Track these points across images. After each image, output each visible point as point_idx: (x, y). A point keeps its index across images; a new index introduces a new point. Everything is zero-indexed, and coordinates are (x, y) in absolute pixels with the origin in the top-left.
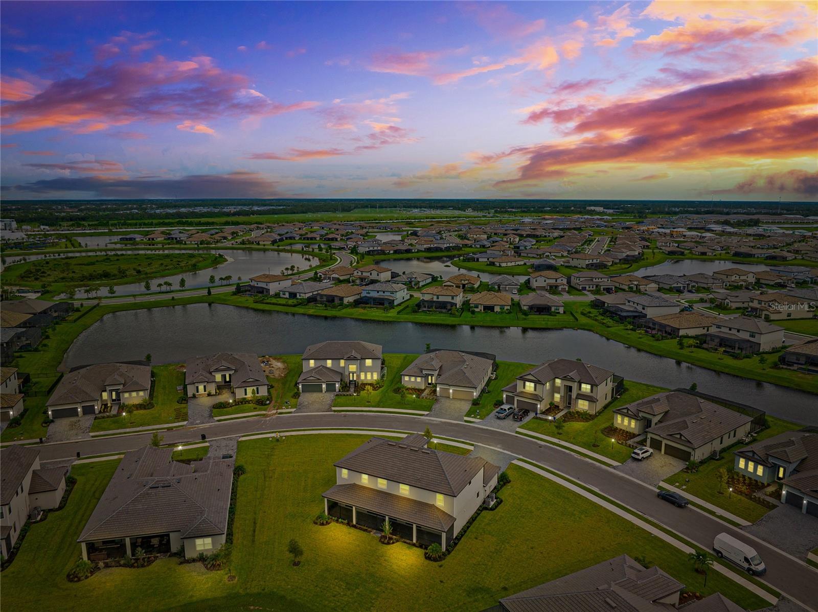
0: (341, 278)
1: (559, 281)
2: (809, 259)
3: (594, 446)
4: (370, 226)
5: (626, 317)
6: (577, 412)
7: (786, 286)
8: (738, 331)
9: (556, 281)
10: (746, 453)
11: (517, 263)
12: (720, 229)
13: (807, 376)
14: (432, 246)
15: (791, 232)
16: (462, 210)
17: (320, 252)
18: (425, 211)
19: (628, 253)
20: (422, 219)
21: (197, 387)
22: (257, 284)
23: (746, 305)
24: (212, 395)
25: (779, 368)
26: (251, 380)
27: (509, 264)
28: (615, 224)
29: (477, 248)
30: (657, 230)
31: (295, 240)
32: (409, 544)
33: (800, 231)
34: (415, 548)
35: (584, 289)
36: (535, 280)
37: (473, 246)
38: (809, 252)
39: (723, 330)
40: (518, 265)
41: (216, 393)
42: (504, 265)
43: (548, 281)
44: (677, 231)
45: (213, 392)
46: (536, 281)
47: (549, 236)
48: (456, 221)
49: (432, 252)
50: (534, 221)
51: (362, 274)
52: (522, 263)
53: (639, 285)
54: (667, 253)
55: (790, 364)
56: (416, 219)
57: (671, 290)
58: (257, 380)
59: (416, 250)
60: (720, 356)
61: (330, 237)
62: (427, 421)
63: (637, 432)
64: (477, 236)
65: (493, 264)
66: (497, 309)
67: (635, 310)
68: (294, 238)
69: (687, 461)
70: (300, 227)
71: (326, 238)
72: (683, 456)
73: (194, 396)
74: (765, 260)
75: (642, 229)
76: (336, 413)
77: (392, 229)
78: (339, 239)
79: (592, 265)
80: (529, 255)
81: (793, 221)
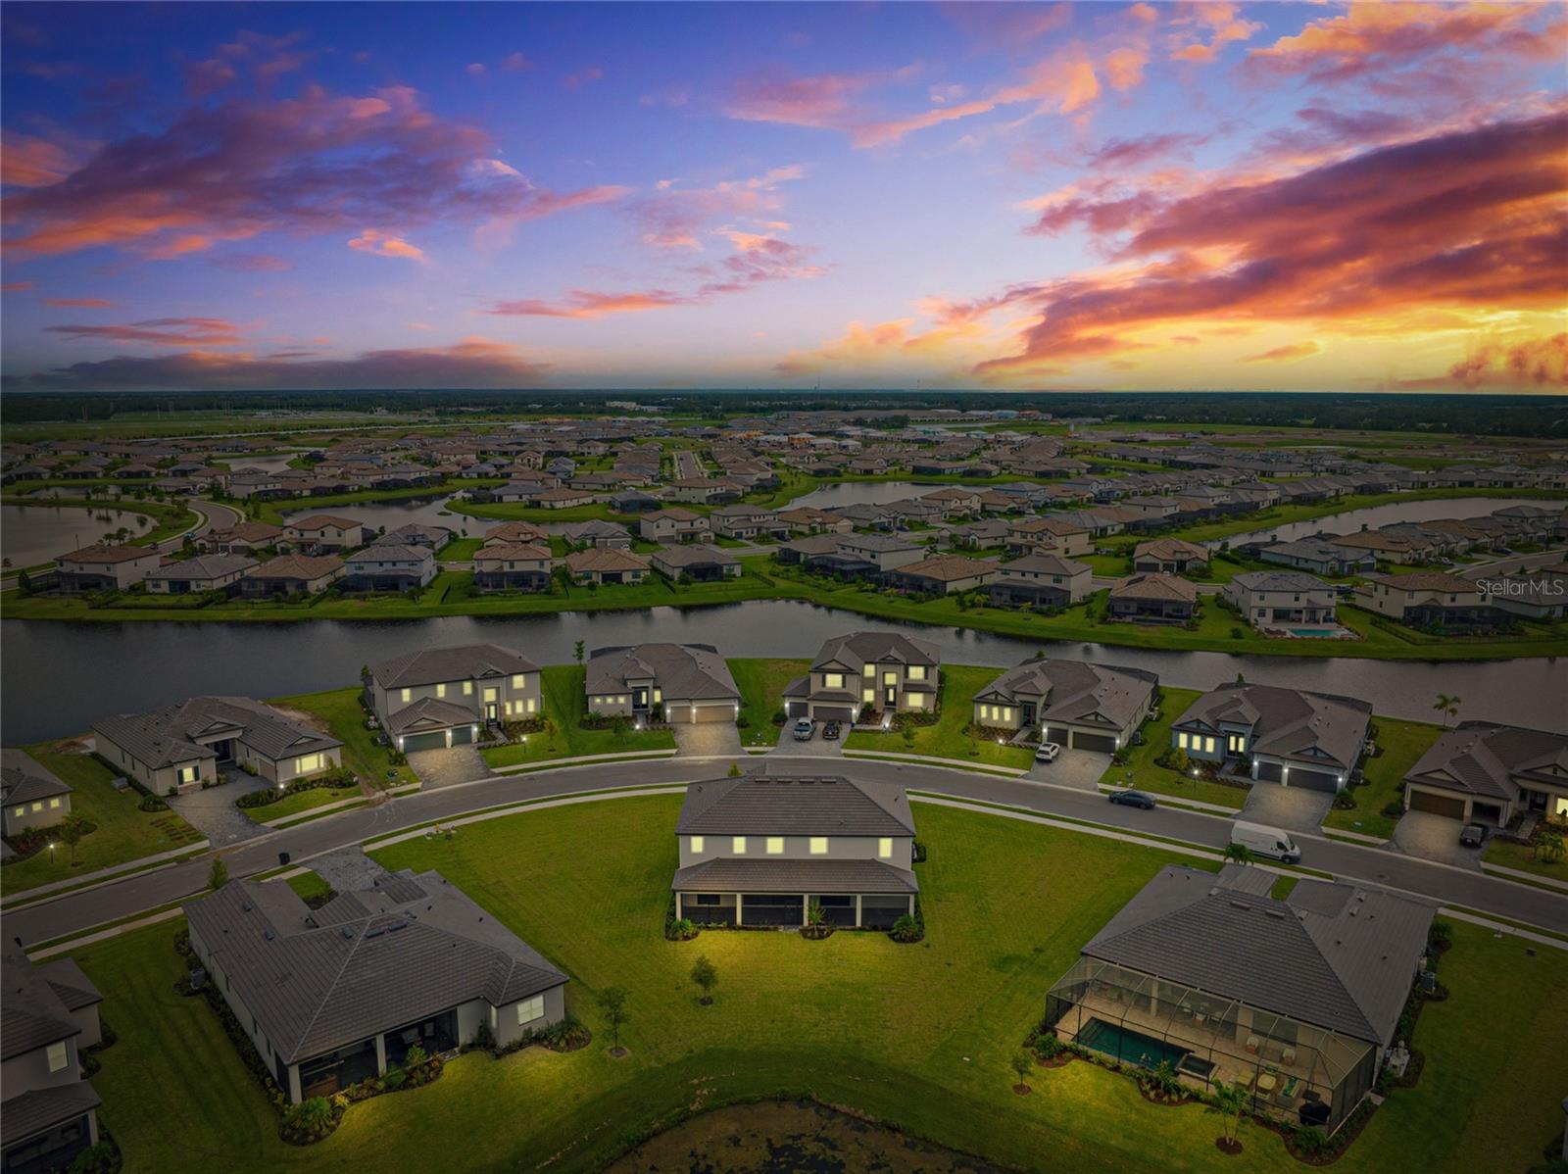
0: (256, 546)
1: (697, 524)
2: (1020, 473)
3: (974, 754)
4: (199, 447)
5: (851, 572)
6: (911, 713)
7: (1024, 513)
8: (1036, 576)
9: (692, 525)
10: (1188, 725)
11: (582, 501)
12: (859, 433)
13: (1150, 629)
14: (386, 478)
15: (964, 435)
16: (365, 411)
17: (138, 501)
18: (284, 414)
19: (759, 475)
20: (301, 429)
21: (181, 774)
22: (81, 569)
23: (999, 542)
24: (212, 786)
25: (1110, 623)
26: (304, 740)
27: (569, 504)
28: (685, 429)
29: (471, 478)
30: (764, 437)
31: (41, 479)
32: (853, 930)
33: (976, 432)
34: (867, 934)
35: (739, 535)
36: (655, 525)
37: (464, 475)
38: (1011, 463)
39: (1012, 576)
40: (584, 504)
41: (218, 779)
42: (559, 505)
43: (678, 526)
44: (799, 439)
45: (213, 779)
46: (658, 527)
47: (589, 453)
48: (374, 431)
49: (390, 490)
50: (535, 428)
51: (302, 535)
52: (589, 500)
53: (825, 524)
54: (812, 473)
55: (1120, 615)
56: (289, 430)
57: (872, 528)
58: (316, 740)
59: (356, 488)
60: (1025, 615)
61: (133, 470)
62: (687, 763)
63: (1014, 727)
64: (458, 457)
65: (537, 504)
66: (627, 578)
67: (858, 560)
68: (39, 476)
69: (1110, 752)
70: (28, 452)
71: (122, 472)
72: (1103, 745)
73: (173, 793)
74: (962, 477)
75: (738, 436)
76: (508, 777)
77: (252, 450)
78: (153, 474)
79: (715, 497)
80: (588, 487)
81: (951, 419)
